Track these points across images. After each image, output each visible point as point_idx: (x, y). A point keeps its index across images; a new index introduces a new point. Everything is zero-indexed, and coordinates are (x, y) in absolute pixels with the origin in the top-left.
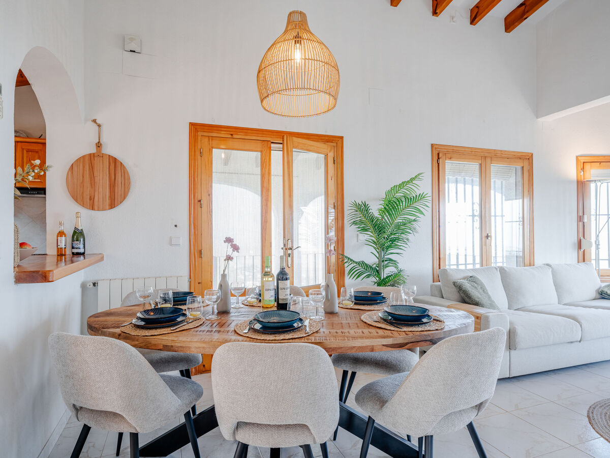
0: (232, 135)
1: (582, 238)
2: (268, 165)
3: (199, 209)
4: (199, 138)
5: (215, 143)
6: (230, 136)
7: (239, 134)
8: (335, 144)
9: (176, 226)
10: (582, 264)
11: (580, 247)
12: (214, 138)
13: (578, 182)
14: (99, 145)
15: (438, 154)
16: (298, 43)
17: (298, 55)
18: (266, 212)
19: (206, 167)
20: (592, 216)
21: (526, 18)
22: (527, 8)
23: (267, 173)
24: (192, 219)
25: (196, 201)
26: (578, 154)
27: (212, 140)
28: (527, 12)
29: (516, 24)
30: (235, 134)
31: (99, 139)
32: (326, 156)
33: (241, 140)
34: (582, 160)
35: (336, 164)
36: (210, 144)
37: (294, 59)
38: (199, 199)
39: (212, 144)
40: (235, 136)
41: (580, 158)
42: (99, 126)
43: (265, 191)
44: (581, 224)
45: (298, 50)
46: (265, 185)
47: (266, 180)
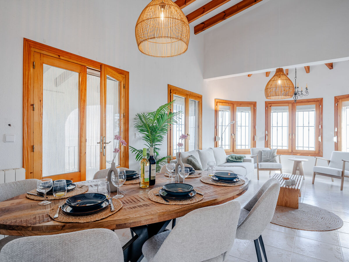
0: (59, 56)
1: (216, 136)
2: (85, 83)
3: (32, 111)
4: (32, 53)
5: (45, 59)
6: (58, 57)
7: (65, 56)
8: (124, 76)
9: (9, 125)
10: (216, 148)
11: (215, 140)
12: (44, 55)
13: (215, 110)
15: (171, 90)
17: (162, 15)
18: (83, 117)
19: (38, 78)
20: (219, 126)
21: (204, 30)
22: (205, 25)
23: (84, 88)
24: (25, 119)
25: (29, 105)
26: (215, 98)
27: (43, 56)
28: (206, 27)
29: (200, 31)
30: (62, 56)
32: (120, 83)
33: (65, 61)
34: (217, 101)
35: (125, 89)
36: (42, 60)
37: (160, 18)
38: (32, 103)
39: (43, 60)
40: (61, 58)
41: (216, 100)
43: (82, 102)
44: (216, 129)
46: (83, 97)
47: (83, 94)
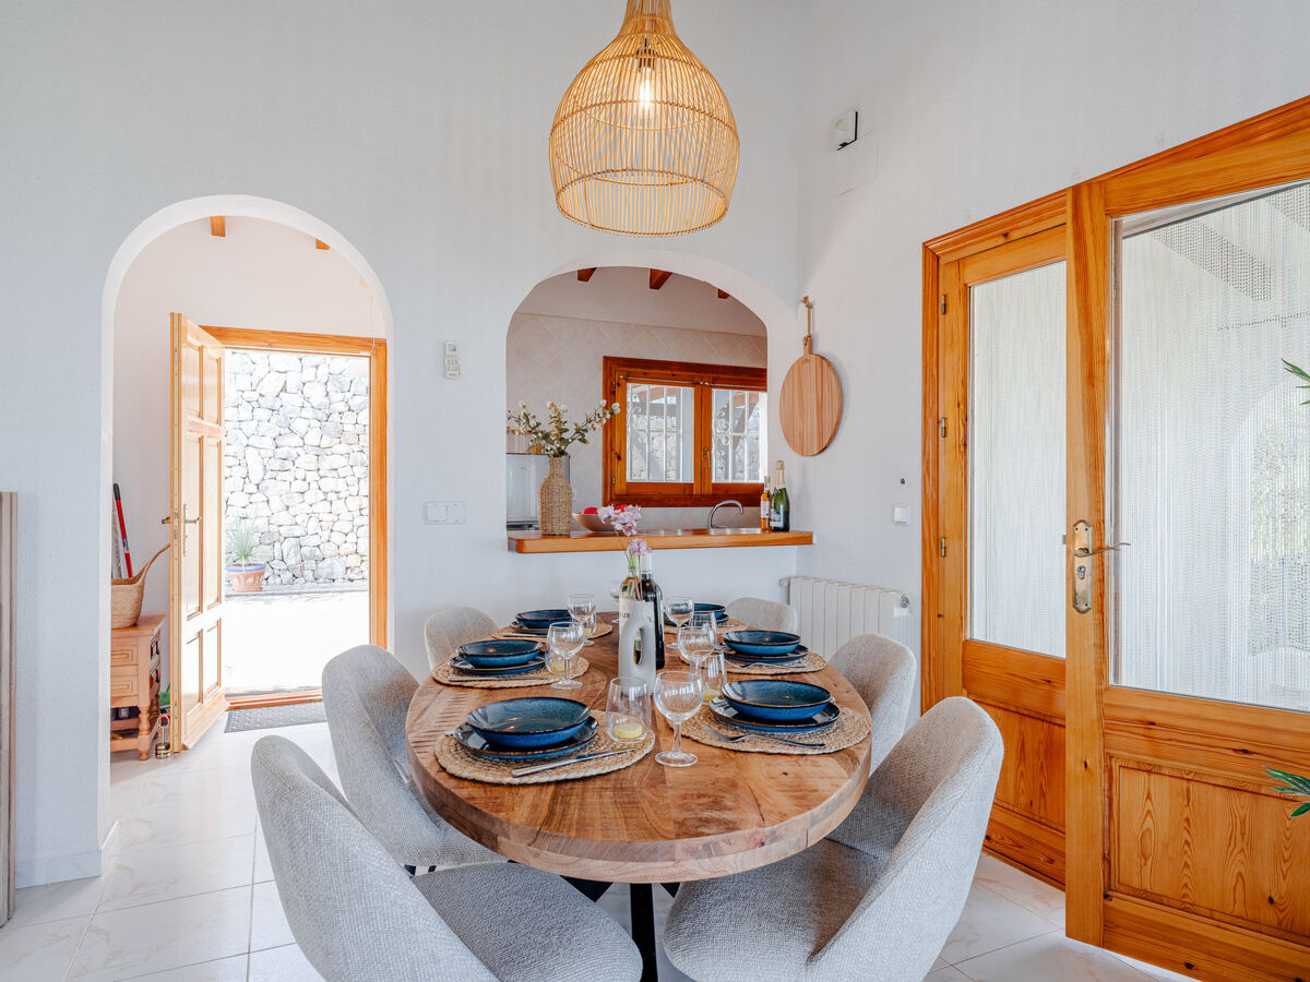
0: (1006, 235)
3: (941, 440)
4: (941, 271)
6: (1001, 240)
9: (903, 481)
14: (809, 341)
16: (649, 65)
17: (645, 94)
24: (926, 466)
30: (1011, 230)
31: (809, 331)
37: (637, 101)
38: (941, 416)
42: (810, 307)
45: (648, 82)
